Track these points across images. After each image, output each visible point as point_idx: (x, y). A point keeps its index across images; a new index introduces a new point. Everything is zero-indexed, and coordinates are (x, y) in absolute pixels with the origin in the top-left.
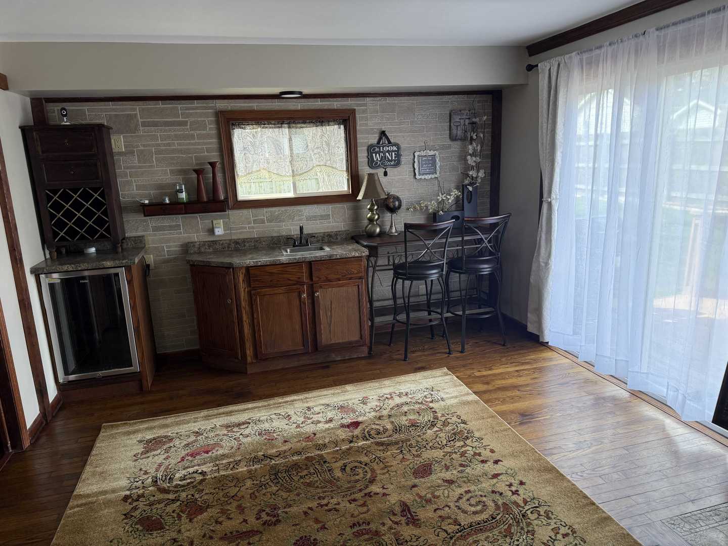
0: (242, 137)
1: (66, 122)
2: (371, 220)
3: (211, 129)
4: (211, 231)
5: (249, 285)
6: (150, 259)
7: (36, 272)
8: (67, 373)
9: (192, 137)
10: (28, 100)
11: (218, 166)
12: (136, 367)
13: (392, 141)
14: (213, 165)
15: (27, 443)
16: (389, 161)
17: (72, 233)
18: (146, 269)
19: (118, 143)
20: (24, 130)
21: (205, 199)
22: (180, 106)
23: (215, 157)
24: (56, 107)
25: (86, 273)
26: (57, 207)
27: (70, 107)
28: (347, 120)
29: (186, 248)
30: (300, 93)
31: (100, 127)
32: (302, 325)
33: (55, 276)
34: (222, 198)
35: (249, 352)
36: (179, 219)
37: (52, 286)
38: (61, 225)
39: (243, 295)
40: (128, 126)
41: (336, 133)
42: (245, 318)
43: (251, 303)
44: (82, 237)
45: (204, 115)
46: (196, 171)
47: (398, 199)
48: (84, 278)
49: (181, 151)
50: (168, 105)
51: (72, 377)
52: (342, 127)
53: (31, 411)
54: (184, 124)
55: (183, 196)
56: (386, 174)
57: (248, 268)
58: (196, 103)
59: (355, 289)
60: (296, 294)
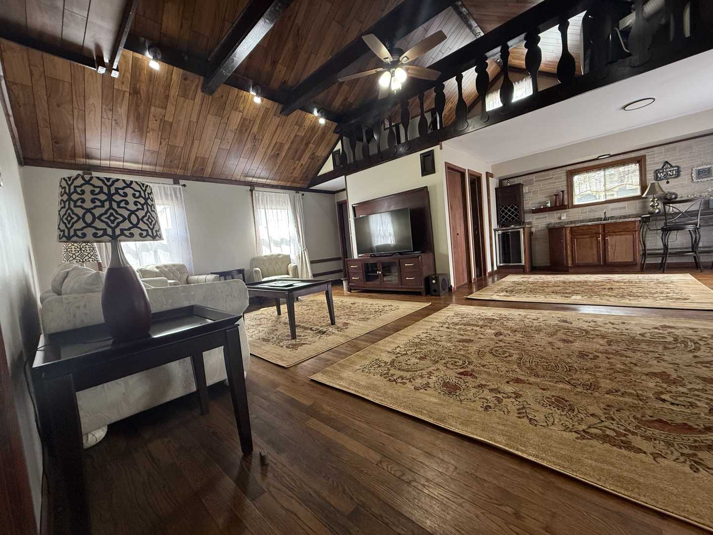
0: (576, 178)
1: (509, 184)
2: (653, 206)
3: (564, 178)
4: (560, 218)
5: (571, 234)
6: (533, 230)
7: (495, 230)
8: (500, 263)
9: (555, 182)
10: (498, 181)
11: (565, 192)
12: (523, 263)
13: (674, 165)
14: (563, 192)
15: (487, 275)
16: (670, 175)
17: (507, 219)
18: (531, 234)
19: (525, 189)
20: (496, 189)
21: (558, 205)
22: (551, 172)
23: (565, 188)
24: (506, 181)
25: (510, 231)
26: (503, 211)
27: (510, 180)
28: (640, 161)
29: (549, 224)
30: (609, 155)
31: (520, 184)
32: (598, 252)
33: (499, 231)
34: (566, 204)
35: (570, 262)
36: (546, 214)
37: (499, 234)
38: (503, 217)
39: (568, 238)
40: (530, 183)
41: (635, 167)
42: (569, 247)
43: (572, 242)
44: (510, 221)
45: (562, 173)
46: (556, 195)
47: (674, 194)
48: (509, 232)
49: (550, 189)
50: (546, 173)
51: (501, 265)
52: (638, 164)
53: (489, 269)
54: (552, 178)
55: (549, 205)
56: (668, 182)
57: (571, 228)
58: (558, 170)
59: (631, 237)
60: (595, 238)
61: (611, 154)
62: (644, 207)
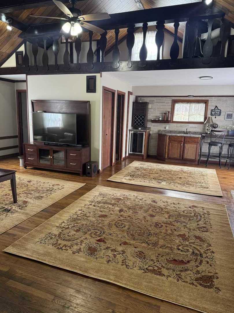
0: (177, 106)
1: (141, 102)
2: (208, 129)
3: (170, 104)
4: (165, 128)
5: (169, 140)
6: (151, 132)
7: (130, 130)
8: (130, 152)
9: (166, 106)
10: (135, 97)
11: (170, 112)
12: (143, 153)
13: (219, 109)
14: (169, 112)
15: (122, 160)
16: (217, 114)
17: (137, 124)
18: (149, 135)
19: (150, 106)
20: (133, 103)
21: (165, 120)
22: (165, 98)
23: (170, 110)
24: (140, 98)
25: (138, 132)
26: (136, 118)
27: (142, 98)
28: (206, 102)
29: (159, 131)
31: (147, 102)
32: (180, 152)
33: (132, 132)
34: (169, 120)
35: (166, 156)
36: (158, 124)
37: (131, 133)
38: (135, 122)
39: (167, 142)
40: (152, 102)
41: (203, 106)
42: (167, 147)
43: (169, 144)
44: (139, 125)
45: (169, 101)
46: (165, 113)
47: (217, 125)
49: (162, 108)
50: (162, 98)
51: (131, 153)
52: (205, 104)
53: (124, 156)
54: (164, 102)
55: (161, 119)
56: (215, 118)
57: (170, 136)
58: (168, 98)
59: (196, 145)
60: (180, 144)
61: (194, 95)
62: (204, 129)
